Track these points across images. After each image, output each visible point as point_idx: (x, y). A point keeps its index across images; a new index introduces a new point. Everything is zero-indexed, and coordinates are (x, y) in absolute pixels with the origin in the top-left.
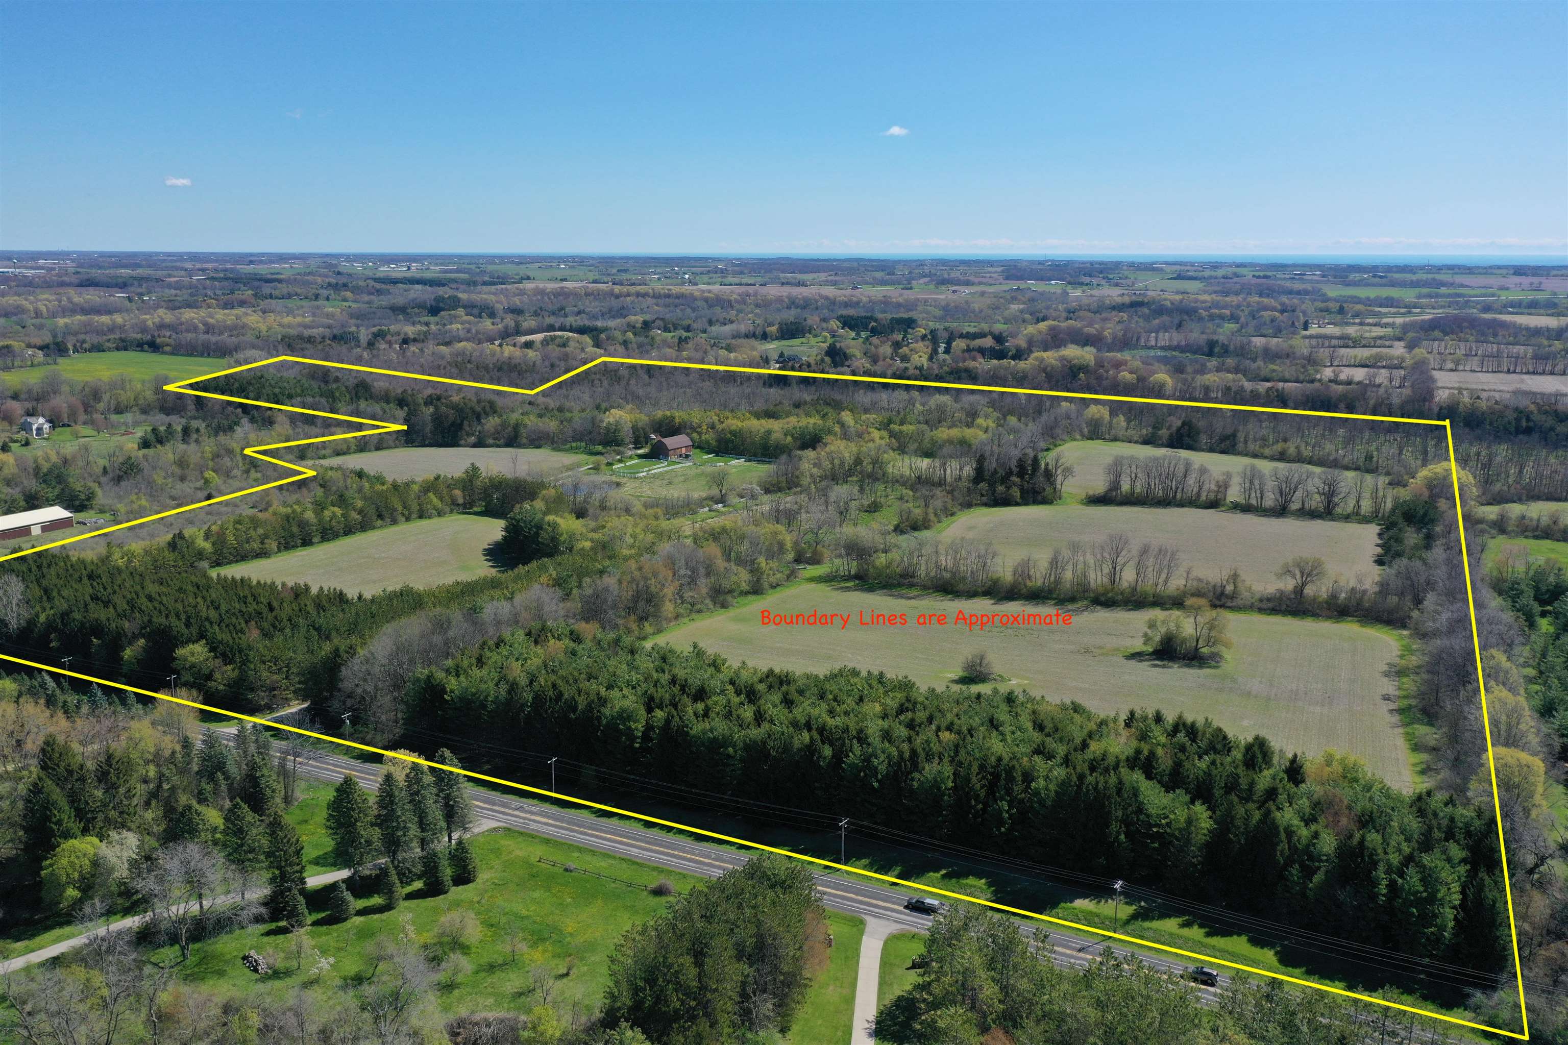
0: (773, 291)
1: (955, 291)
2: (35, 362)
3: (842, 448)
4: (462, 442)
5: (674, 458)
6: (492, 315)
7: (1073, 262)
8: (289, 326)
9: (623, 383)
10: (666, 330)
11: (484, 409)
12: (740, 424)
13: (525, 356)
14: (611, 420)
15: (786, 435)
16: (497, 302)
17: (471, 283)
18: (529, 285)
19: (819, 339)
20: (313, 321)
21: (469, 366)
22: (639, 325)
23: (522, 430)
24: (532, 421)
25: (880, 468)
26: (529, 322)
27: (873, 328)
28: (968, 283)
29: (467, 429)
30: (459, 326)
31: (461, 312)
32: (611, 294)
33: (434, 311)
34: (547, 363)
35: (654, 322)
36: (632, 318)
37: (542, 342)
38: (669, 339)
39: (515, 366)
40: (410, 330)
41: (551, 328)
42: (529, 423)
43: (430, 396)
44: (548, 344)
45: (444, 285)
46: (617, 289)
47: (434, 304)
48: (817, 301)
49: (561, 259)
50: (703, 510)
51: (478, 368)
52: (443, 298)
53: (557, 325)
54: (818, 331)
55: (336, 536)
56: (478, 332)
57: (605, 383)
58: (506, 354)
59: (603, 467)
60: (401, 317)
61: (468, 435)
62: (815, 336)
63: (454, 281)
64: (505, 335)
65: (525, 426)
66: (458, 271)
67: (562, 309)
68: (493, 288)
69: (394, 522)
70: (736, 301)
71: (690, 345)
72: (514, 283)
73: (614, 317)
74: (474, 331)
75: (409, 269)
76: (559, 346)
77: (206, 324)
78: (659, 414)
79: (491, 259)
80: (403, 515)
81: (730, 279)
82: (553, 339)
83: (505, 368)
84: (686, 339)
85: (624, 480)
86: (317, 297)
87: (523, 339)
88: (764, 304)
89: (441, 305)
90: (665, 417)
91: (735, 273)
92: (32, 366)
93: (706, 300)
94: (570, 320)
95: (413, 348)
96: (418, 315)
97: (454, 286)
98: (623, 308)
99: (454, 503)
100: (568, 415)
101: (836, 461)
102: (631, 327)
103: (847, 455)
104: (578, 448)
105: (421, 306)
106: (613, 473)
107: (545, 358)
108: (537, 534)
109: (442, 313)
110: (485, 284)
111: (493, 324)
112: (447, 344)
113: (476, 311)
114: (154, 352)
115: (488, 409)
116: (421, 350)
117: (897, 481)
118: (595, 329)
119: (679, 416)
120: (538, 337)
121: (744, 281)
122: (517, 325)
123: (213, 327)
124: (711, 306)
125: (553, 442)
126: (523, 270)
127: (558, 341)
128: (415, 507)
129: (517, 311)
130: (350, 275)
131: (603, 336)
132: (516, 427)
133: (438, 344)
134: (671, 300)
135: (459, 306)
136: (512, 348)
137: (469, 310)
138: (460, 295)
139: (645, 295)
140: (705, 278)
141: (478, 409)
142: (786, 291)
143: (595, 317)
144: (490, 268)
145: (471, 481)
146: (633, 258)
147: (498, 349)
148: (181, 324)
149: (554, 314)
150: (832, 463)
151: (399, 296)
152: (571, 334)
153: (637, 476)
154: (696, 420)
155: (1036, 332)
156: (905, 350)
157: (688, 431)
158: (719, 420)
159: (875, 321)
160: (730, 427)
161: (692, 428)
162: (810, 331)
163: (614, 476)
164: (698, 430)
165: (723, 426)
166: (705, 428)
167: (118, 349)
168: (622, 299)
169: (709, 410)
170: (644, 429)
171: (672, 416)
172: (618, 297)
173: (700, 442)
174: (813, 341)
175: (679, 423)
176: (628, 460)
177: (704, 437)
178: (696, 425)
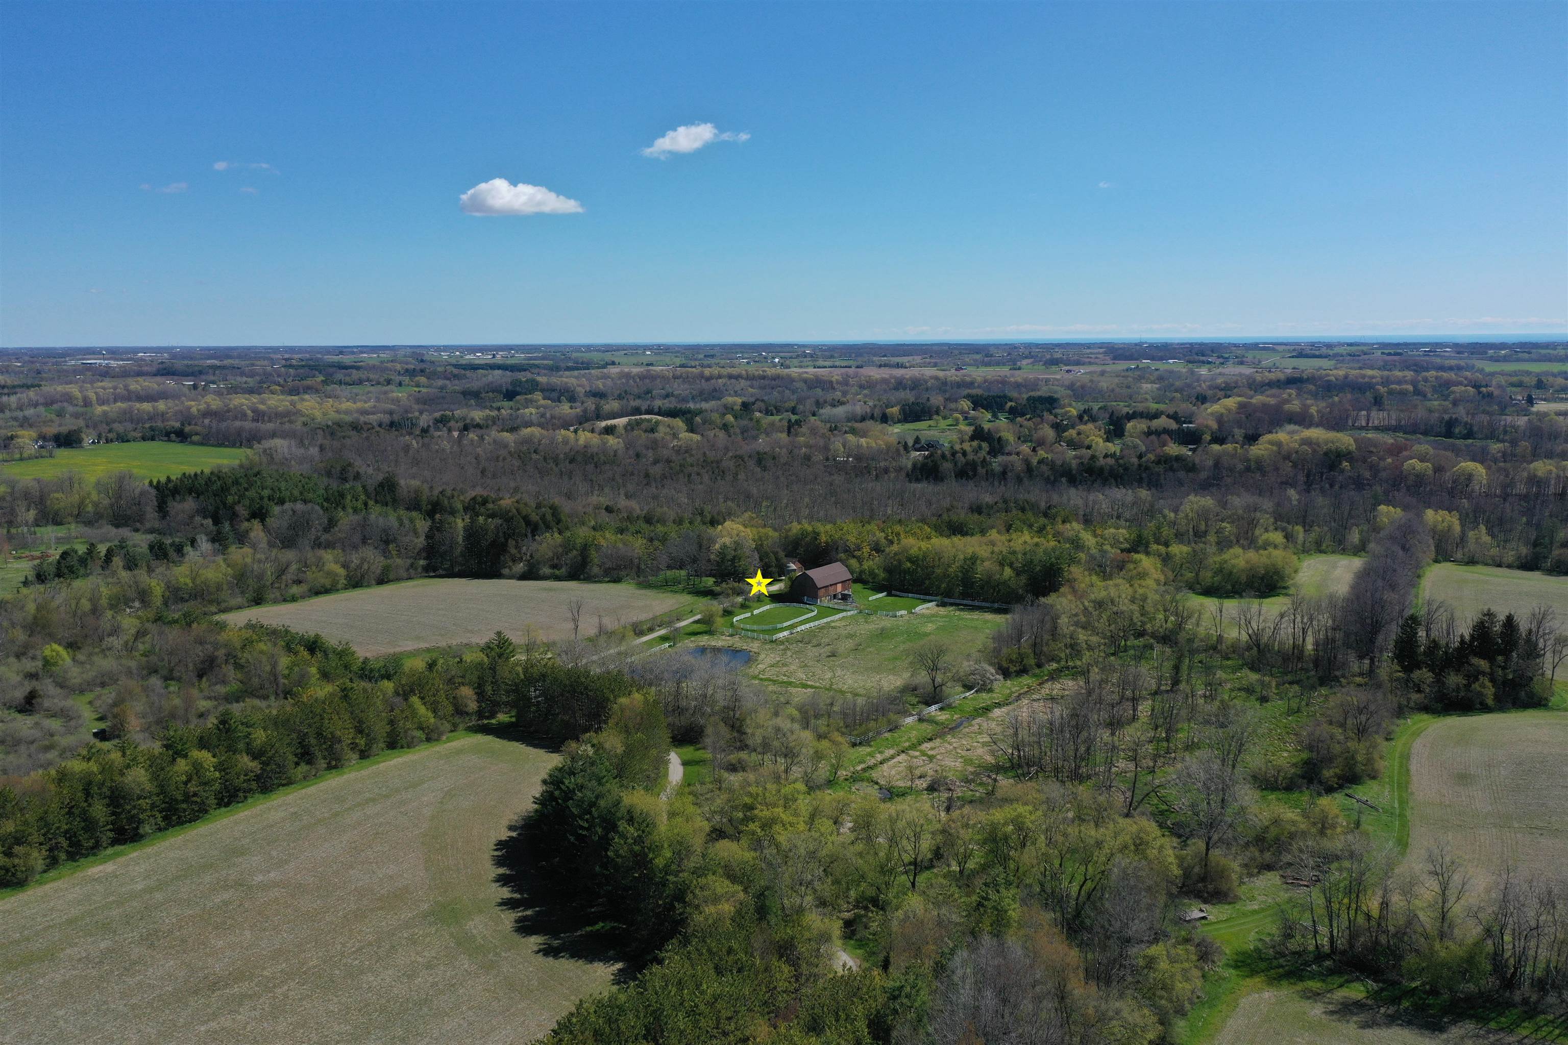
0: (875, 373)
1: (1068, 371)
2: (25, 455)
4: (506, 571)
5: (827, 603)
6: (572, 399)
7: (1172, 344)
8: (347, 412)
9: (729, 478)
10: (768, 412)
11: (543, 517)
12: (920, 545)
13: (605, 444)
14: (727, 540)
16: (579, 386)
17: (554, 369)
18: (614, 370)
19: (950, 421)
20: (375, 407)
21: (534, 456)
22: (737, 407)
23: (593, 553)
24: (608, 540)
25: (1181, 625)
26: (613, 405)
27: (1011, 408)
28: (1078, 363)
29: (513, 551)
30: (533, 411)
31: (538, 396)
32: (702, 376)
33: (510, 395)
34: (631, 452)
35: (754, 404)
36: (730, 399)
37: (625, 427)
38: (778, 424)
39: (592, 457)
40: (478, 415)
41: (637, 411)
42: (603, 542)
43: (474, 499)
44: (633, 429)
45: (525, 370)
46: (707, 372)
47: (510, 388)
48: (926, 382)
49: (646, 348)
50: (909, 720)
51: (545, 459)
52: (521, 382)
53: (643, 409)
54: (948, 413)
55: (199, 813)
56: (553, 417)
57: (706, 478)
58: (582, 442)
59: (719, 621)
60: (472, 402)
61: (515, 560)
62: (945, 418)
63: (537, 366)
64: (583, 420)
65: (598, 548)
66: (543, 358)
67: (648, 392)
68: (576, 373)
69: (335, 764)
70: (838, 382)
71: (804, 429)
72: (598, 368)
73: (706, 400)
74: (548, 415)
75: (494, 356)
76: (646, 431)
77: (255, 411)
78: (795, 528)
79: (578, 348)
80: (354, 746)
81: (821, 363)
82: (638, 423)
83: (579, 459)
84: (798, 423)
85: (755, 646)
86: (389, 382)
87: (603, 424)
88: (869, 385)
89: (518, 389)
90: (804, 534)
91: (826, 358)
92: (21, 459)
93: (805, 381)
94: (658, 403)
95: (472, 435)
96: (493, 400)
97: (536, 371)
98: (715, 390)
99: (460, 711)
100: (660, 528)
102: (728, 409)
104: (676, 582)
105: (496, 390)
106: (735, 631)
107: (629, 445)
108: (606, 842)
109: (518, 397)
110: (568, 369)
111: (571, 408)
112: (513, 430)
113: (555, 395)
114: (181, 442)
115: (549, 517)
116: (482, 438)
117: (1214, 649)
118: (689, 411)
119: (826, 531)
120: (621, 422)
121: (837, 364)
122: (598, 408)
123: (263, 414)
124: (810, 388)
125: (639, 572)
126: (608, 357)
127: (644, 426)
128: (380, 729)
129: (599, 395)
130: (433, 362)
131: (698, 419)
132: (585, 549)
133: (502, 431)
134: (766, 382)
135: (537, 390)
136: (589, 435)
137: (547, 394)
138: (539, 379)
139: (738, 377)
140: (795, 362)
141: (535, 517)
142: (885, 373)
143: (685, 400)
144: (575, 355)
145: (493, 669)
146: (719, 345)
147: (572, 435)
148: (229, 411)
149: (639, 397)
151: (476, 381)
152: (660, 418)
153: (774, 638)
154: (852, 539)
155: (1223, 411)
156: (1072, 433)
157: (842, 556)
158: (886, 538)
159: (1011, 400)
160: (905, 550)
161: (847, 550)
162: (937, 412)
163: (737, 638)
164: (857, 553)
165: (895, 548)
166: (866, 550)
167: (144, 439)
168: (713, 381)
169: (869, 523)
170: (775, 554)
171: (814, 532)
172: (708, 379)
173: (862, 572)
174: (943, 424)
175: (827, 543)
176: (755, 605)
177: (866, 565)
178: (852, 547)
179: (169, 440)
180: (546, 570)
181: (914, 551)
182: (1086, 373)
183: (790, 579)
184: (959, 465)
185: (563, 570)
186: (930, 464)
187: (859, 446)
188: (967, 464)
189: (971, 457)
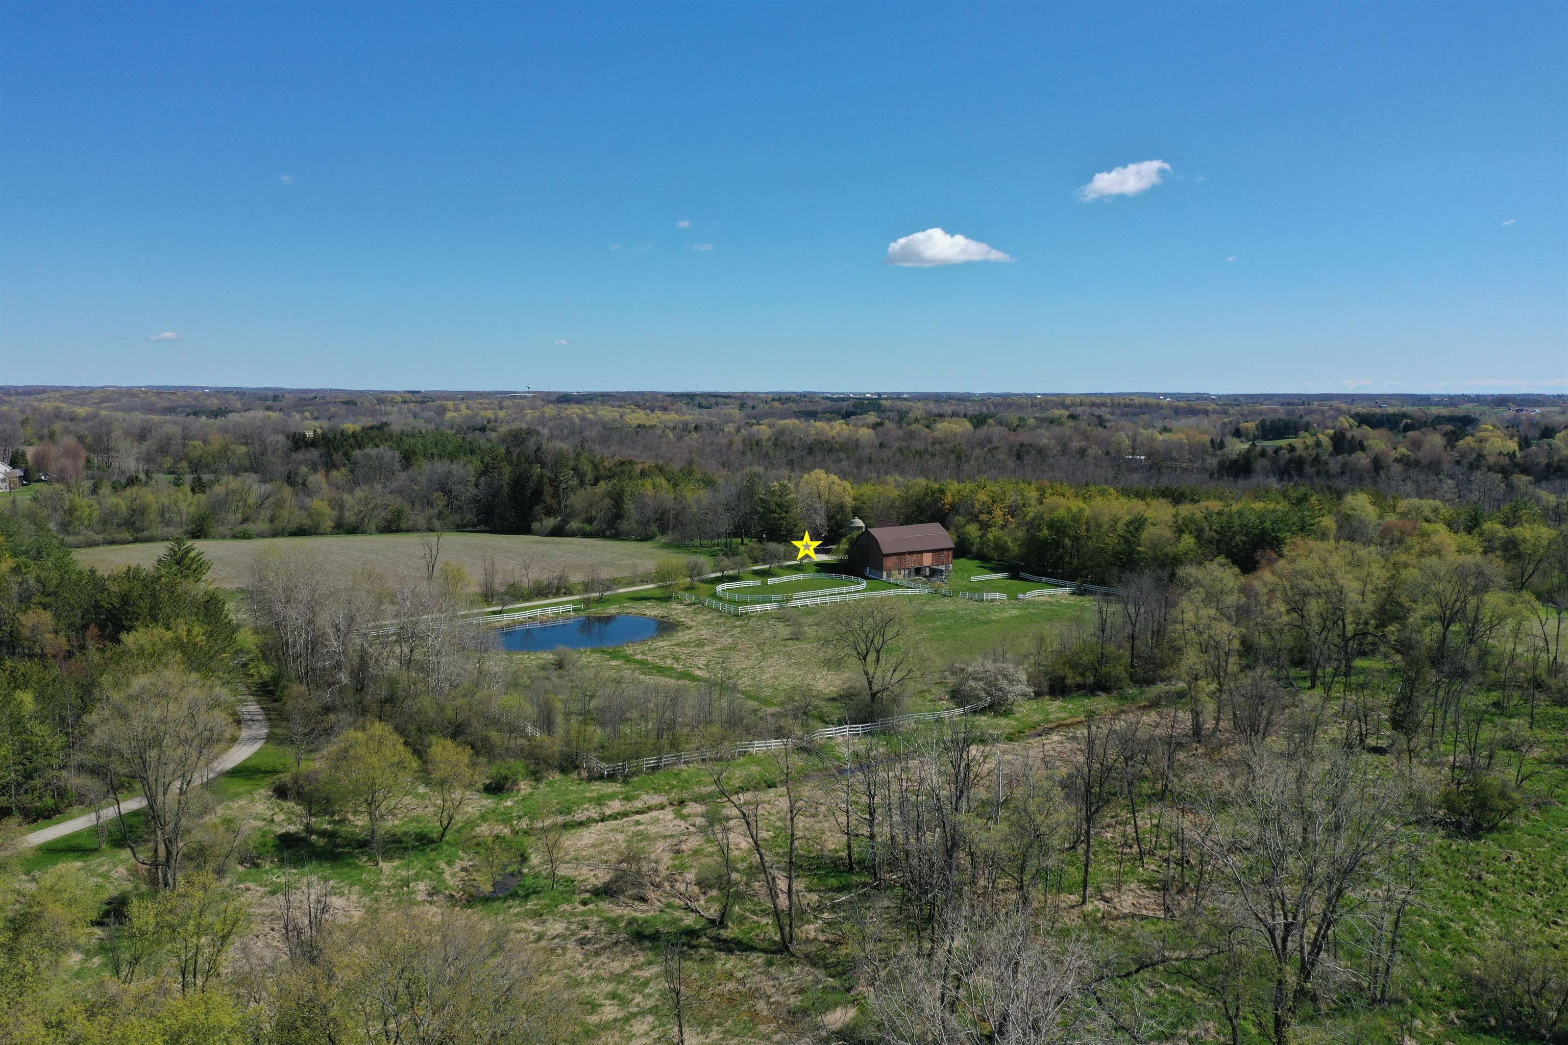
3: (1335, 560)
4: (536, 526)
5: (898, 576)
12: (1076, 505)
15: (1180, 531)
25: (1471, 635)
50: (772, 746)
54: (1319, 430)
61: (549, 512)
62: (1314, 435)
101: (1314, 607)
103: (1351, 585)
117: (1538, 684)
150: (1296, 608)
153: (741, 610)
154: (983, 497)
160: (1047, 511)
161: (968, 512)
163: (691, 608)
164: (982, 518)
166: (1000, 513)
173: (979, 543)
180: (575, 524)
183: (850, 540)
185: (595, 524)
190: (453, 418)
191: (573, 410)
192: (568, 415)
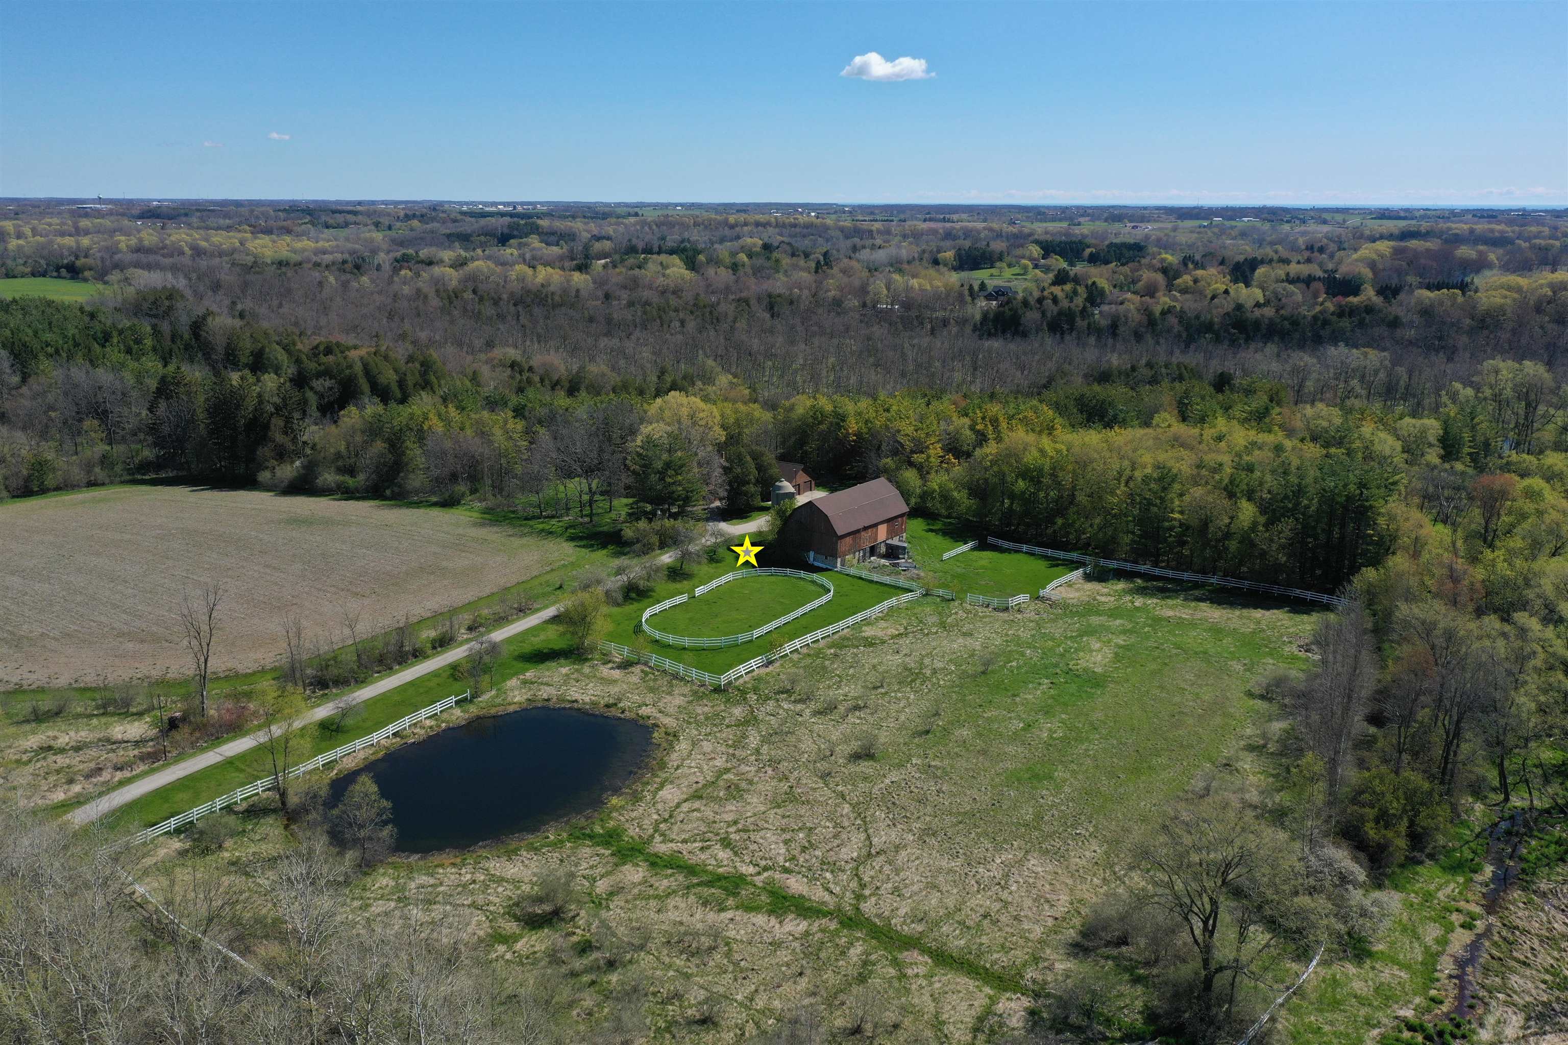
0: (921, 226)
1: (1134, 228)
4: (265, 476)
5: (854, 564)
8: (299, 251)
9: (724, 326)
10: (793, 255)
13: (568, 281)
14: (656, 430)
16: (586, 231)
17: (569, 218)
19: (1016, 270)
20: (337, 246)
21: (468, 295)
22: (756, 248)
27: (1091, 254)
29: (281, 438)
31: (534, 239)
33: (505, 238)
34: (599, 292)
35: (777, 246)
36: (750, 242)
38: (803, 265)
44: (615, 267)
46: (732, 218)
47: (506, 231)
48: (980, 232)
54: (1013, 260)
56: (533, 257)
57: (691, 326)
58: (540, 280)
59: (610, 618)
60: (455, 243)
62: (1010, 266)
65: (426, 438)
66: (565, 210)
68: (591, 221)
70: (878, 232)
71: (836, 270)
72: (618, 218)
74: (529, 256)
75: (515, 208)
76: (629, 268)
78: (802, 405)
81: (860, 217)
82: (628, 261)
84: (829, 264)
85: (670, 708)
86: (377, 225)
88: (915, 235)
89: (515, 233)
90: (818, 416)
93: (842, 231)
96: (485, 244)
98: (738, 237)
102: (744, 249)
105: (489, 233)
106: (639, 651)
109: (510, 240)
111: (561, 249)
113: (553, 239)
118: (693, 250)
120: (604, 261)
121: (878, 218)
122: (587, 251)
124: (847, 237)
127: (633, 263)
129: (602, 239)
130: (444, 211)
132: (401, 440)
134: (798, 230)
135: (535, 234)
137: (544, 237)
138: (547, 225)
139: (766, 226)
140: (833, 216)
142: (931, 226)
144: (600, 209)
151: (475, 226)
152: (655, 256)
153: (723, 679)
154: (907, 429)
155: (1374, 256)
156: (1186, 279)
157: (888, 461)
158: (972, 428)
159: (1089, 247)
160: (1011, 455)
161: (897, 450)
162: (1000, 259)
163: (635, 675)
164: (918, 458)
165: (991, 449)
166: (935, 451)
167: (34, 275)
168: (737, 229)
169: (939, 398)
170: (756, 457)
171: (836, 414)
172: (732, 227)
173: (924, 496)
174: (1008, 273)
175: (858, 434)
176: (705, 569)
177: (936, 481)
178: (909, 445)
179: (59, 277)
180: (329, 477)
181: (1031, 458)
182: (1153, 229)
183: (781, 513)
184: (1049, 315)
185: (361, 477)
186: (1008, 313)
187: (908, 289)
188: (1060, 313)
189: (1065, 304)
190: (20, 247)
191: (180, 236)
192: (173, 243)
